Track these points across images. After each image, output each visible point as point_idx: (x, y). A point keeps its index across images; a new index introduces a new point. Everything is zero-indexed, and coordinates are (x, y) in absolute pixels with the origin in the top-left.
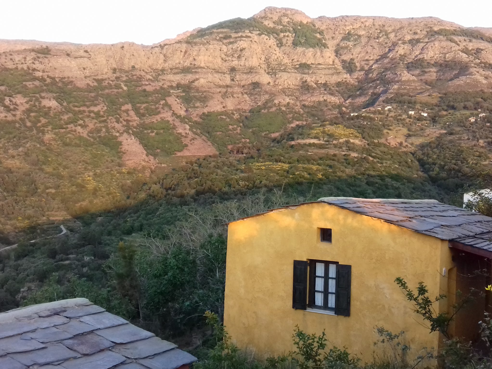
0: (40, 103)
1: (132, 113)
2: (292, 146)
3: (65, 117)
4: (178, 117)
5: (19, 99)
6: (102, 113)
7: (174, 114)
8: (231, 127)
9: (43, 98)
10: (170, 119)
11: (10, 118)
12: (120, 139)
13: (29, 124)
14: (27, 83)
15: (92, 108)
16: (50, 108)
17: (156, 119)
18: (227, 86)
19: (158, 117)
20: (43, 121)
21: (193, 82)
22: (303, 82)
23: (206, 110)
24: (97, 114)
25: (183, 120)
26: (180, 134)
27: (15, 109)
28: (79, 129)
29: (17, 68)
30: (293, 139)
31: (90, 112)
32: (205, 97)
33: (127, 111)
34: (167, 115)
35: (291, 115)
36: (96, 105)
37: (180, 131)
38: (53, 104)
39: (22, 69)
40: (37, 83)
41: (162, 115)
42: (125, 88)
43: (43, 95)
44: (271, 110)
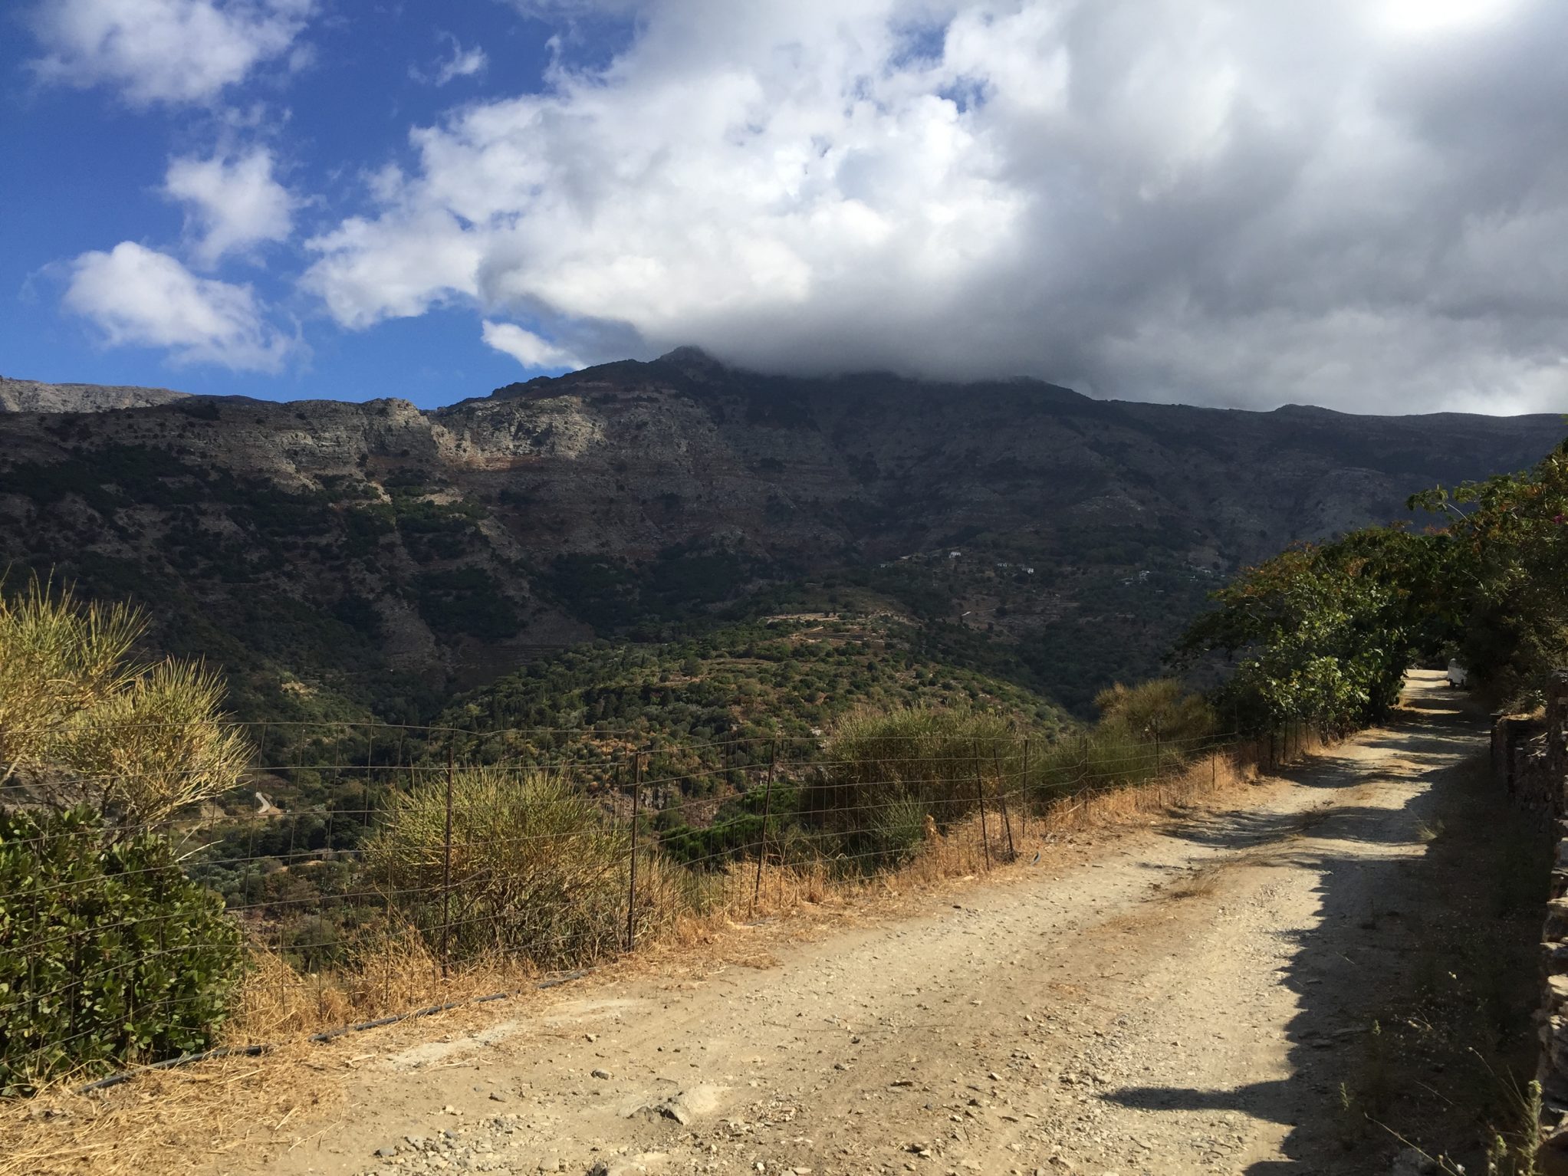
0: (196, 523)
1: (402, 552)
2: (772, 626)
3: (254, 557)
4: (506, 562)
5: (147, 515)
6: (335, 550)
7: (495, 556)
8: (619, 587)
9: (204, 513)
10: (486, 566)
11: (128, 554)
12: (376, 607)
13: (170, 569)
14: (168, 481)
15: (313, 539)
16: (218, 535)
18: (611, 501)
19: (460, 563)
20: (203, 564)
21: (536, 488)
22: (770, 498)
23: (564, 550)
24: (325, 552)
25: (515, 569)
26: (508, 598)
27: (138, 535)
28: (284, 584)
29: (143, 446)
30: (769, 612)
31: (308, 547)
32: (563, 522)
33: (390, 547)
34: (481, 560)
35: (748, 566)
36: (321, 533)
37: (511, 593)
38: (227, 526)
39: (155, 448)
40: (189, 479)
41: (469, 559)
42: (387, 498)
43: (204, 506)
44: (705, 554)
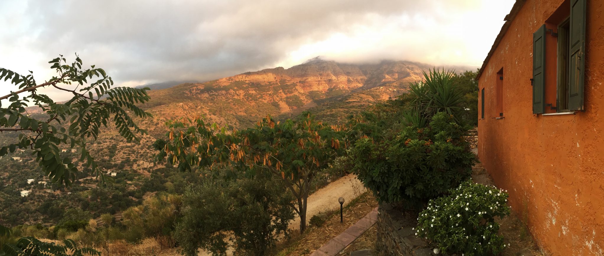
0: (248, 92)
1: (283, 93)
2: (347, 102)
3: (258, 97)
4: (300, 93)
5: (241, 92)
6: (271, 94)
7: (299, 92)
8: (321, 96)
9: (249, 90)
10: (297, 94)
11: (239, 98)
12: (279, 103)
13: (245, 100)
14: (244, 86)
15: (268, 93)
16: (253, 94)
17: (292, 95)
18: (319, 81)
19: (293, 94)
20: (250, 98)
21: (306, 80)
22: (348, 79)
23: (311, 90)
24: (270, 95)
25: (302, 94)
26: (301, 100)
27: (240, 95)
28: (263, 100)
29: (240, 81)
30: (347, 100)
31: (267, 94)
32: (310, 85)
33: (280, 93)
34: (296, 93)
35: (345, 91)
36: (269, 91)
37: (301, 99)
38: (254, 92)
39: (242, 81)
40: (247, 85)
41: (294, 93)
42: (280, 84)
43: (249, 89)
44: (337, 90)
